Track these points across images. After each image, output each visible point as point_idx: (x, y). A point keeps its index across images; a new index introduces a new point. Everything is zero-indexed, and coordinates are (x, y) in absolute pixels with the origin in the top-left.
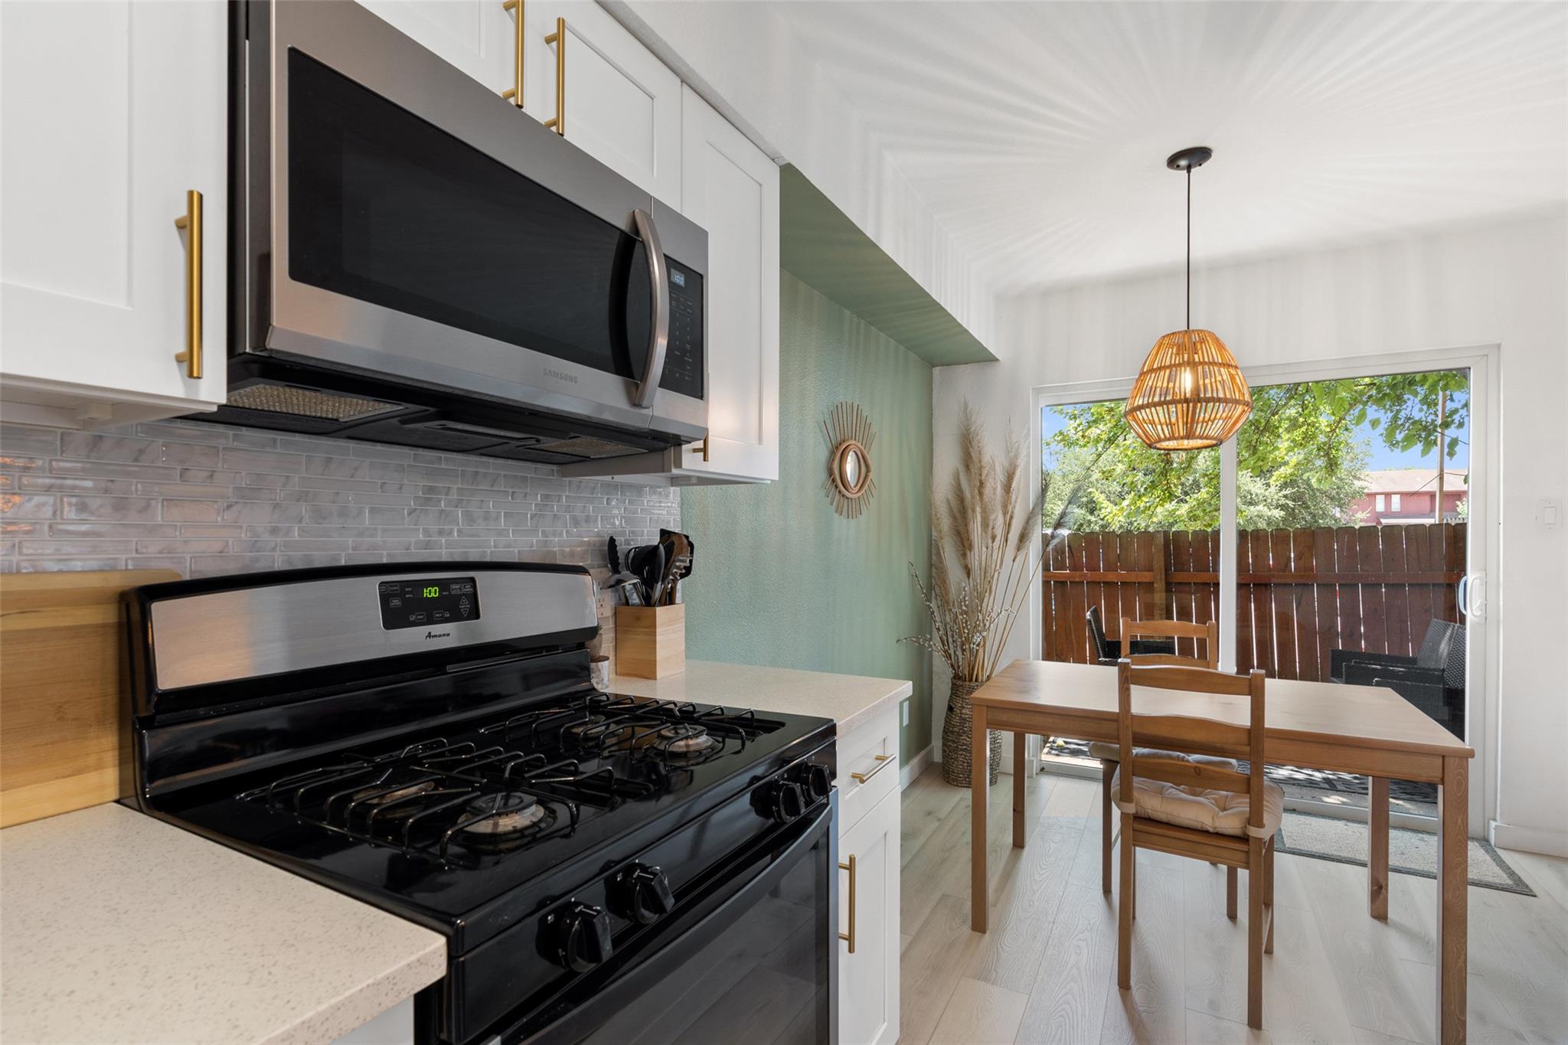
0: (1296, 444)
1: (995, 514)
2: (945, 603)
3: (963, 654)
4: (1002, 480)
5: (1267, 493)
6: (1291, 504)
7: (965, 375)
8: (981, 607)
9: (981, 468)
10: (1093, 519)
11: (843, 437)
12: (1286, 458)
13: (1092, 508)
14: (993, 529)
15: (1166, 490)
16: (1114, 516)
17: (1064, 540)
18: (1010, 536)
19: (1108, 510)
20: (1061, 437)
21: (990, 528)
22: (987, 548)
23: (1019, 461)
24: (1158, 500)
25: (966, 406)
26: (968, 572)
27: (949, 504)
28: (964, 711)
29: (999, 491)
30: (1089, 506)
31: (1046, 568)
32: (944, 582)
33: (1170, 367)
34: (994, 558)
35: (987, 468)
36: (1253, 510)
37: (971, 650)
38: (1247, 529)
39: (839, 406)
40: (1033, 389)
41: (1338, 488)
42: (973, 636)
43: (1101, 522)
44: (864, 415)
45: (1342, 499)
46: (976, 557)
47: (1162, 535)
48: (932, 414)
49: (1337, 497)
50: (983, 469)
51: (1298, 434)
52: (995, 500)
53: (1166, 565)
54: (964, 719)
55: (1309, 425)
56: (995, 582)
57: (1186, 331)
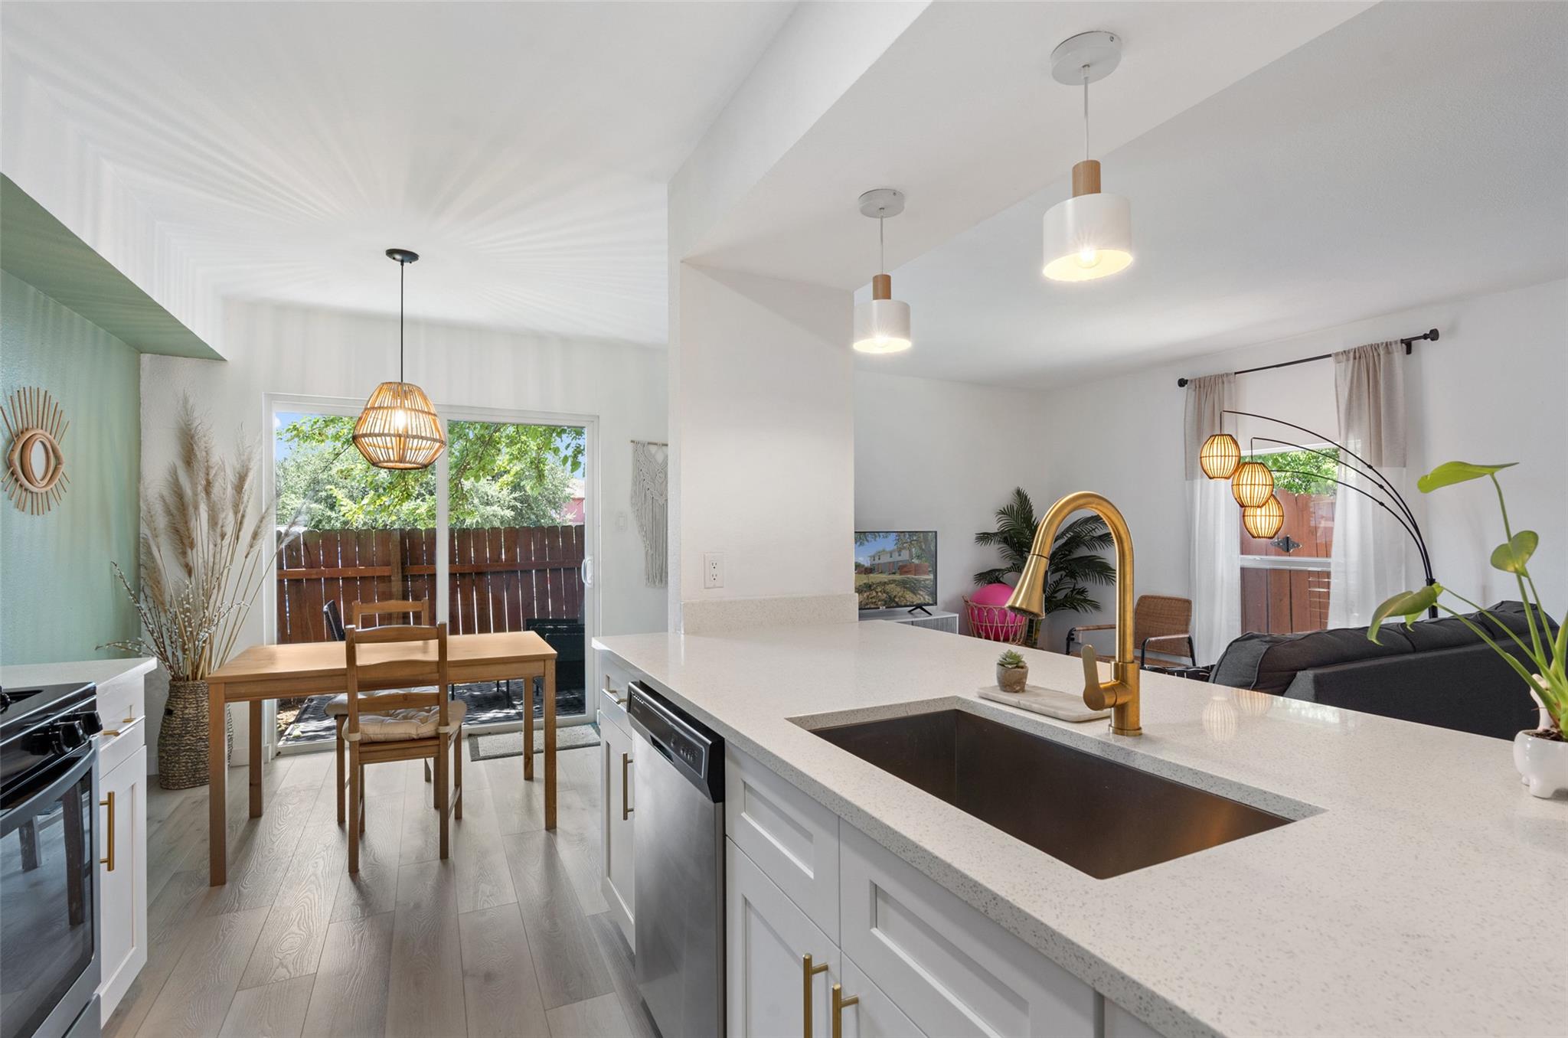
0: (514, 458)
1: (225, 513)
2: (159, 604)
3: (184, 654)
4: (233, 480)
5: (500, 496)
6: (519, 505)
7: (185, 370)
8: (208, 603)
9: (208, 469)
10: (333, 515)
11: (26, 426)
12: (508, 468)
13: (332, 504)
14: (222, 527)
15: (404, 491)
16: (355, 514)
17: (299, 537)
18: (241, 534)
19: (348, 508)
20: (296, 432)
21: (219, 526)
22: (215, 546)
23: (252, 464)
24: (396, 500)
25: (186, 401)
26: (189, 571)
27: (164, 501)
28: (187, 711)
29: (230, 491)
30: (330, 500)
31: (280, 567)
32: (157, 582)
33: (387, 408)
34: (224, 554)
35: (216, 468)
36: (489, 510)
37: (196, 648)
38: (485, 527)
39: (22, 393)
40: (265, 394)
41: (554, 493)
42: (198, 634)
43: (342, 519)
44: (54, 402)
45: (557, 503)
46: (200, 555)
47: (398, 533)
48: (140, 403)
49: (553, 501)
50: (211, 470)
51: (515, 449)
52: (225, 499)
53: (402, 559)
54: (188, 719)
55: (522, 443)
56: (224, 579)
57: (400, 383)
